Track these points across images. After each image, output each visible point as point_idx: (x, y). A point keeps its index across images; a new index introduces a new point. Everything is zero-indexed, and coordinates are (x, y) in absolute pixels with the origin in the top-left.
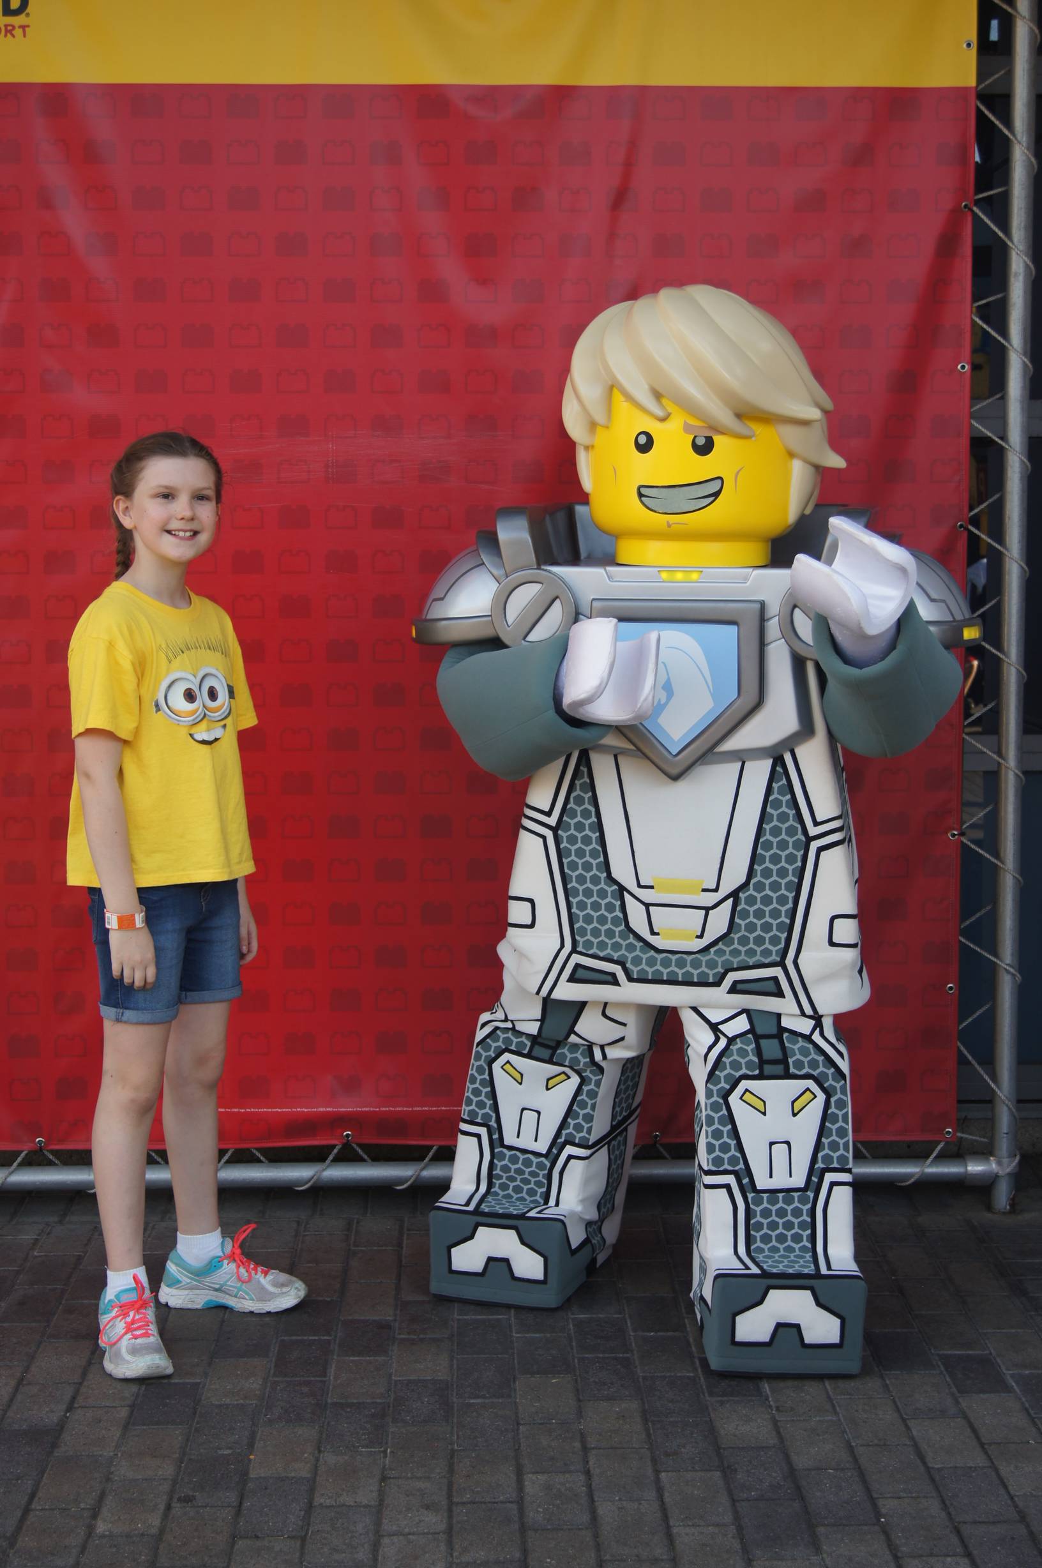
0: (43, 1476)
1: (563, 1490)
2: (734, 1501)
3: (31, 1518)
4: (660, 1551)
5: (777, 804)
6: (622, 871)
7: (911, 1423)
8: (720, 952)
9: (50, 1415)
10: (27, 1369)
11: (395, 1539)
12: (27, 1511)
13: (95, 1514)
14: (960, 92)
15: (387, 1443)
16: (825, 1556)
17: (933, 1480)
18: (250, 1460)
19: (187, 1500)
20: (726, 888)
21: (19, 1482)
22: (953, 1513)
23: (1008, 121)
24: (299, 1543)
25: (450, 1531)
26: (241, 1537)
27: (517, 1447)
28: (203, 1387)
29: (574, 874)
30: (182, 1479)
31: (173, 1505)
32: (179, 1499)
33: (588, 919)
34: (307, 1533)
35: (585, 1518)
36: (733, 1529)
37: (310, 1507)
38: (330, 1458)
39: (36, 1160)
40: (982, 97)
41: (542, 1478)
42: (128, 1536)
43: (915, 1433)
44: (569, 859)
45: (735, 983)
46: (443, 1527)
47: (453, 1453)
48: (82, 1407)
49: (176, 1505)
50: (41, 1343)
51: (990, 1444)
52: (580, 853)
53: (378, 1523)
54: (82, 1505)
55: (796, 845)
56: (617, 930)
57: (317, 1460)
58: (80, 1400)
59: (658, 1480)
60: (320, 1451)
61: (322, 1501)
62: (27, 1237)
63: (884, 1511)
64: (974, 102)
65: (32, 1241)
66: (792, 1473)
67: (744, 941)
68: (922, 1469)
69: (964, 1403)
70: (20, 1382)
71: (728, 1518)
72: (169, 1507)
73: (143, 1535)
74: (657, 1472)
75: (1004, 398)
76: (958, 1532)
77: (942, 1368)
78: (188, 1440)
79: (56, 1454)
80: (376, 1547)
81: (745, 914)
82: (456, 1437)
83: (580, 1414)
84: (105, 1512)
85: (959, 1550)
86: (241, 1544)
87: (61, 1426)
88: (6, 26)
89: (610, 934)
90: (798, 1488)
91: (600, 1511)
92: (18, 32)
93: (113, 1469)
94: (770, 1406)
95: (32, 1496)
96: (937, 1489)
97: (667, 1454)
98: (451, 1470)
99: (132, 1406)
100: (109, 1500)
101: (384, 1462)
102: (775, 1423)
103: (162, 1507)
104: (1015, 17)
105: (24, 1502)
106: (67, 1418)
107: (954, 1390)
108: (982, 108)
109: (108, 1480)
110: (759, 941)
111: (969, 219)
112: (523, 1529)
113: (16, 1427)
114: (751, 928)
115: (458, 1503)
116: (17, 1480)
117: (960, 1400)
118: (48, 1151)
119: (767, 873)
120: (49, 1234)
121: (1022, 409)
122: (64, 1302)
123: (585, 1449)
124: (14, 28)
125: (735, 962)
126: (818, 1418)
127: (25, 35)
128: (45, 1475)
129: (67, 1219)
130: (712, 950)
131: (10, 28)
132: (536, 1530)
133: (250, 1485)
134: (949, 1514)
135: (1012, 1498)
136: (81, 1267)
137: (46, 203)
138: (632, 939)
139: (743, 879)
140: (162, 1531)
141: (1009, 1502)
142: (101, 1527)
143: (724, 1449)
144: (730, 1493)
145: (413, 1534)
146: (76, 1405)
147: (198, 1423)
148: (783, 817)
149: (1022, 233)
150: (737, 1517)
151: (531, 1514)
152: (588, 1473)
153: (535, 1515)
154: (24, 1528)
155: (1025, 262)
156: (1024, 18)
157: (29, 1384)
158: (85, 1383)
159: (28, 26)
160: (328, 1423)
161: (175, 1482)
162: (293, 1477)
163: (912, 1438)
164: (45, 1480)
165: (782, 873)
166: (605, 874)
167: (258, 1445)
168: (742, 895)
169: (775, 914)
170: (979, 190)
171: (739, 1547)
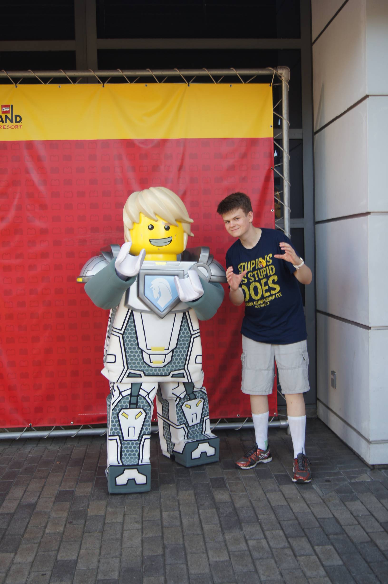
0: (31, 517)
1: (173, 516)
2: (219, 517)
3: (28, 529)
4: (199, 532)
5: (184, 326)
6: (142, 345)
7: (267, 494)
8: (169, 367)
9: (33, 500)
10: (27, 488)
11: (127, 531)
12: (27, 527)
13: (45, 527)
14: (269, 139)
15: (125, 505)
16: (244, 531)
17: (273, 509)
18: (88, 511)
19: (71, 523)
20: (171, 349)
21: (25, 519)
22: (278, 518)
23: (282, 146)
24: (101, 534)
25: (142, 529)
26: (85, 533)
27: (160, 504)
28: (75, 491)
29: (128, 347)
30: (69, 517)
31: (67, 524)
32: (69, 523)
33: (132, 360)
34: (103, 531)
35: (179, 523)
36: (219, 525)
37: (104, 524)
38: (110, 510)
39: (29, 430)
40: (275, 140)
41: (167, 513)
42: (54, 533)
43: (268, 496)
44: (127, 343)
45: (173, 375)
46: (140, 527)
47: (143, 506)
48: (42, 498)
49: (68, 524)
50: (31, 480)
51: (288, 499)
52: (130, 341)
53: (123, 527)
54: (42, 525)
55: (188, 337)
56: (141, 362)
57: (106, 510)
58: (41, 496)
59: (199, 512)
60: (107, 508)
61: (108, 521)
62: (27, 451)
63: (259, 518)
64: (273, 142)
65: (28, 452)
66: (235, 509)
67: (175, 363)
68: (270, 506)
69: (281, 487)
70: (25, 492)
71: (218, 522)
72: (66, 525)
73: (58, 533)
74: (198, 510)
75: (283, 218)
76: (279, 523)
77: (275, 478)
78: (71, 506)
79: (35, 511)
80: (122, 534)
81: (175, 356)
82: (144, 502)
83: (178, 495)
84: (48, 527)
85: (280, 528)
86: (85, 534)
87: (36, 503)
88: (16, 126)
89: (138, 363)
90: (237, 513)
91: (183, 521)
92: (19, 127)
93: (50, 515)
94: (229, 491)
95: (28, 523)
96: (274, 511)
97: (201, 505)
98: (143, 512)
99: (56, 497)
100: (49, 523)
101: (124, 510)
102: (230, 495)
103: (64, 525)
104: (283, 119)
105: (26, 525)
106: (38, 501)
107: (278, 484)
108: (275, 143)
109: (49, 518)
110: (179, 363)
111: (273, 172)
112: (162, 527)
113: (24, 504)
114: (177, 359)
115: (144, 521)
116: (24, 519)
117: (280, 487)
118: (33, 427)
119: (181, 344)
120: (33, 450)
121: (288, 221)
122: (37, 469)
123: (179, 504)
124: (18, 126)
125: (173, 369)
126: (242, 493)
127: (21, 128)
128: (32, 517)
129: (38, 445)
130: (167, 366)
131: (17, 126)
132: (166, 528)
133: (88, 518)
134: (277, 518)
135: (294, 513)
136: (42, 459)
137: (27, 172)
138: (145, 364)
139: (175, 346)
140: (64, 532)
141: (293, 514)
142: (47, 531)
143: (217, 503)
144: (218, 515)
145: (132, 530)
146: (40, 497)
147: (74, 501)
148: (185, 329)
149: (287, 175)
150: (220, 521)
151: (164, 523)
152: (180, 511)
153: (165, 523)
154: (26, 532)
155: (288, 183)
156: (285, 119)
157: (27, 492)
158: (43, 491)
159: (22, 126)
160: (109, 500)
161: (67, 517)
162: (99, 515)
163: (267, 498)
164: (32, 518)
165: (185, 344)
166: (137, 347)
167: (90, 506)
168: (175, 351)
169: (183, 355)
170: (275, 164)
171: (221, 530)
